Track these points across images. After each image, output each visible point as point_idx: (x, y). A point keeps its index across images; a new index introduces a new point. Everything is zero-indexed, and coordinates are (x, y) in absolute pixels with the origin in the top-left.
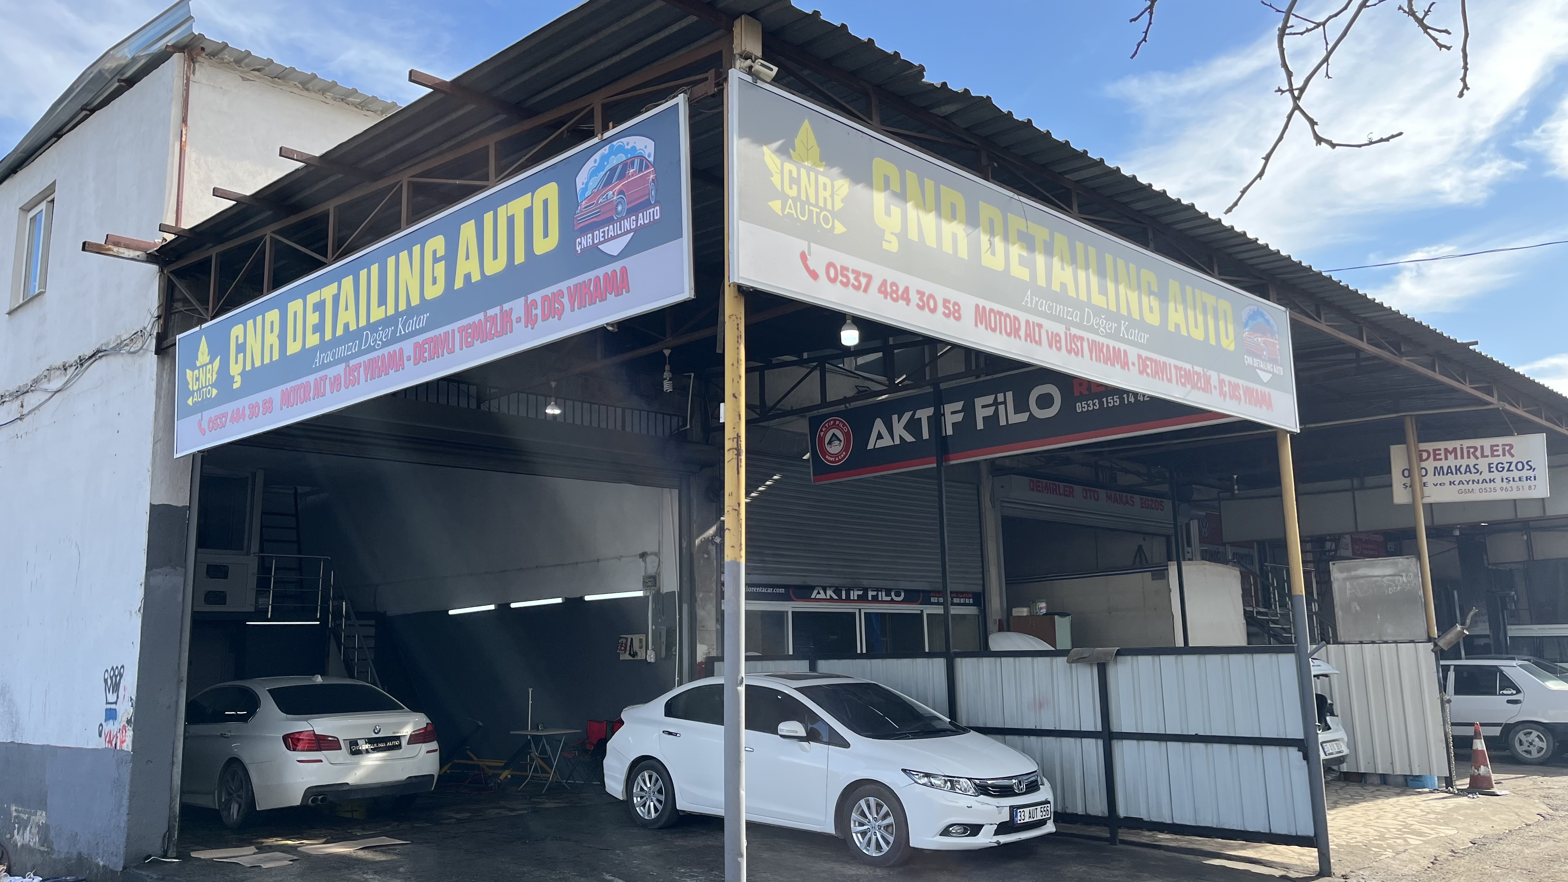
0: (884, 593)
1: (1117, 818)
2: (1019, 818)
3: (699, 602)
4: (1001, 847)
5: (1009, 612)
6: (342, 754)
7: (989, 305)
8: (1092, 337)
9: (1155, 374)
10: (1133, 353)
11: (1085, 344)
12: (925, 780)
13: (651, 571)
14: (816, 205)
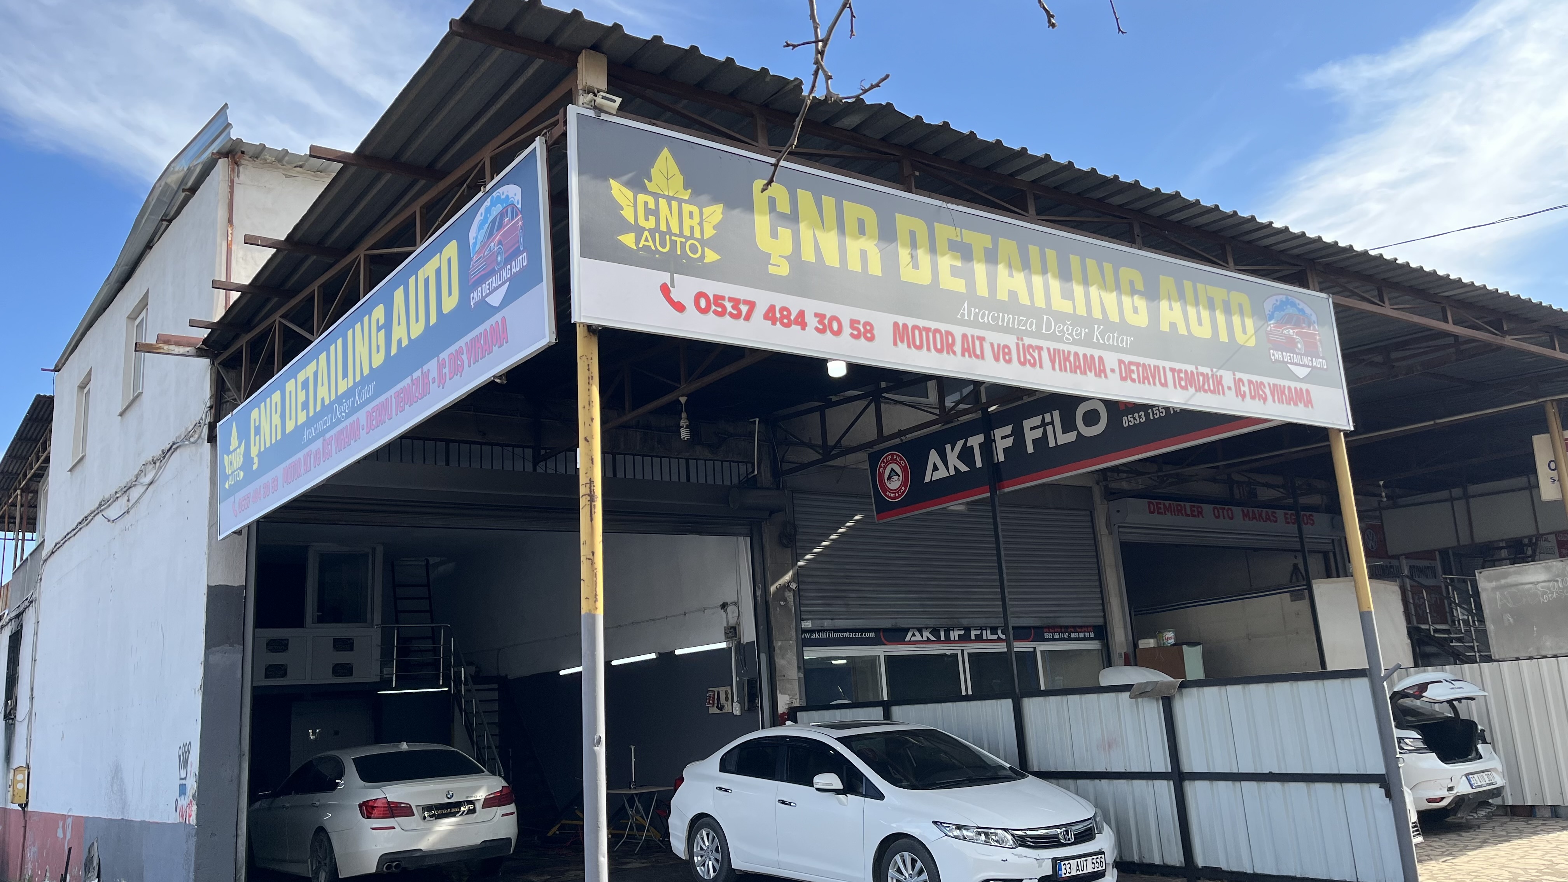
0: (989, 632)
1: (1196, 868)
2: (1064, 871)
3: (777, 650)
5: (1135, 646)
6: (413, 821)
7: (911, 322)
8: (1053, 345)
9: (1144, 379)
10: (1111, 360)
11: (1045, 355)
12: (957, 833)
13: (732, 622)
14: (681, 235)
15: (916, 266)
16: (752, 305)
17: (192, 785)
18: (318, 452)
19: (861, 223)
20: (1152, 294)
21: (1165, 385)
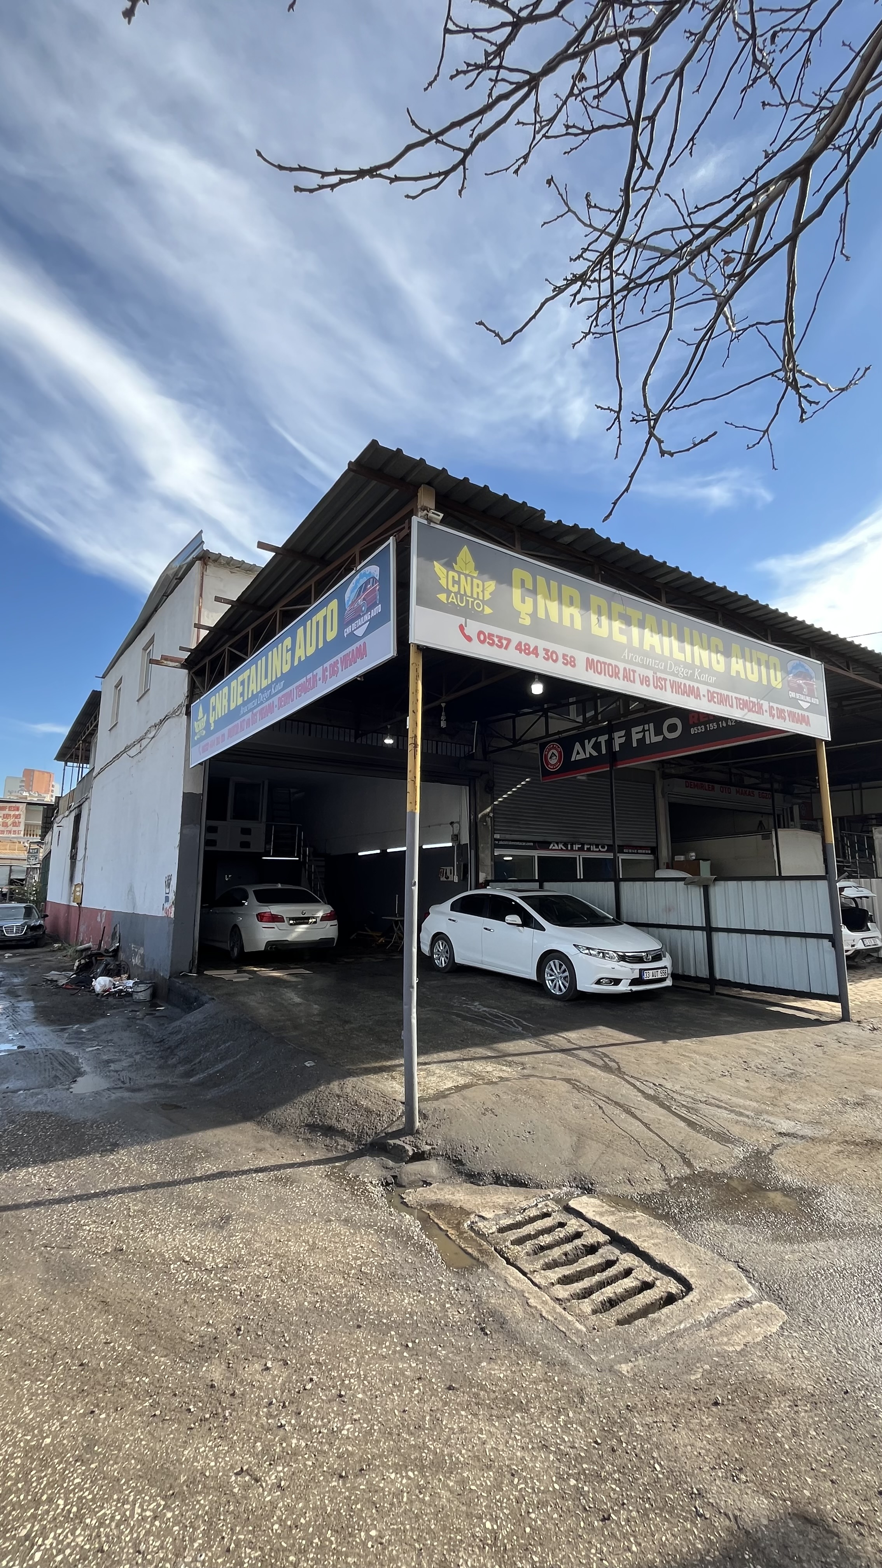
0: (594, 847)
1: (715, 979)
2: (645, 976)
3: (480, 849)
4: (633, 993)
5: (673, 858)
6: (284, 925)
7: (596, 658)
8: (672, 678)
9: (720, 702)
10: (703, 689)
11: (668, 683)
12: (587, 951)
13: (456, 832)
14: (472, 597)
15: (600, 626)
16: (509, 641)
17: (172, 897)
18: (249, 719)
19: (571, 598)
20: (727, 654)
21: (732, 706)
